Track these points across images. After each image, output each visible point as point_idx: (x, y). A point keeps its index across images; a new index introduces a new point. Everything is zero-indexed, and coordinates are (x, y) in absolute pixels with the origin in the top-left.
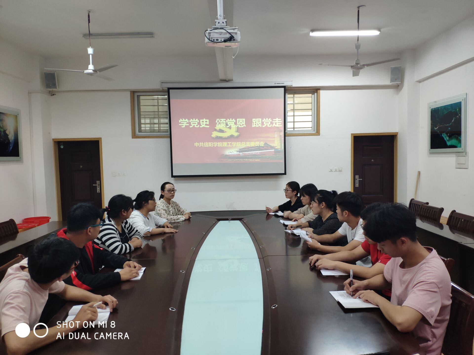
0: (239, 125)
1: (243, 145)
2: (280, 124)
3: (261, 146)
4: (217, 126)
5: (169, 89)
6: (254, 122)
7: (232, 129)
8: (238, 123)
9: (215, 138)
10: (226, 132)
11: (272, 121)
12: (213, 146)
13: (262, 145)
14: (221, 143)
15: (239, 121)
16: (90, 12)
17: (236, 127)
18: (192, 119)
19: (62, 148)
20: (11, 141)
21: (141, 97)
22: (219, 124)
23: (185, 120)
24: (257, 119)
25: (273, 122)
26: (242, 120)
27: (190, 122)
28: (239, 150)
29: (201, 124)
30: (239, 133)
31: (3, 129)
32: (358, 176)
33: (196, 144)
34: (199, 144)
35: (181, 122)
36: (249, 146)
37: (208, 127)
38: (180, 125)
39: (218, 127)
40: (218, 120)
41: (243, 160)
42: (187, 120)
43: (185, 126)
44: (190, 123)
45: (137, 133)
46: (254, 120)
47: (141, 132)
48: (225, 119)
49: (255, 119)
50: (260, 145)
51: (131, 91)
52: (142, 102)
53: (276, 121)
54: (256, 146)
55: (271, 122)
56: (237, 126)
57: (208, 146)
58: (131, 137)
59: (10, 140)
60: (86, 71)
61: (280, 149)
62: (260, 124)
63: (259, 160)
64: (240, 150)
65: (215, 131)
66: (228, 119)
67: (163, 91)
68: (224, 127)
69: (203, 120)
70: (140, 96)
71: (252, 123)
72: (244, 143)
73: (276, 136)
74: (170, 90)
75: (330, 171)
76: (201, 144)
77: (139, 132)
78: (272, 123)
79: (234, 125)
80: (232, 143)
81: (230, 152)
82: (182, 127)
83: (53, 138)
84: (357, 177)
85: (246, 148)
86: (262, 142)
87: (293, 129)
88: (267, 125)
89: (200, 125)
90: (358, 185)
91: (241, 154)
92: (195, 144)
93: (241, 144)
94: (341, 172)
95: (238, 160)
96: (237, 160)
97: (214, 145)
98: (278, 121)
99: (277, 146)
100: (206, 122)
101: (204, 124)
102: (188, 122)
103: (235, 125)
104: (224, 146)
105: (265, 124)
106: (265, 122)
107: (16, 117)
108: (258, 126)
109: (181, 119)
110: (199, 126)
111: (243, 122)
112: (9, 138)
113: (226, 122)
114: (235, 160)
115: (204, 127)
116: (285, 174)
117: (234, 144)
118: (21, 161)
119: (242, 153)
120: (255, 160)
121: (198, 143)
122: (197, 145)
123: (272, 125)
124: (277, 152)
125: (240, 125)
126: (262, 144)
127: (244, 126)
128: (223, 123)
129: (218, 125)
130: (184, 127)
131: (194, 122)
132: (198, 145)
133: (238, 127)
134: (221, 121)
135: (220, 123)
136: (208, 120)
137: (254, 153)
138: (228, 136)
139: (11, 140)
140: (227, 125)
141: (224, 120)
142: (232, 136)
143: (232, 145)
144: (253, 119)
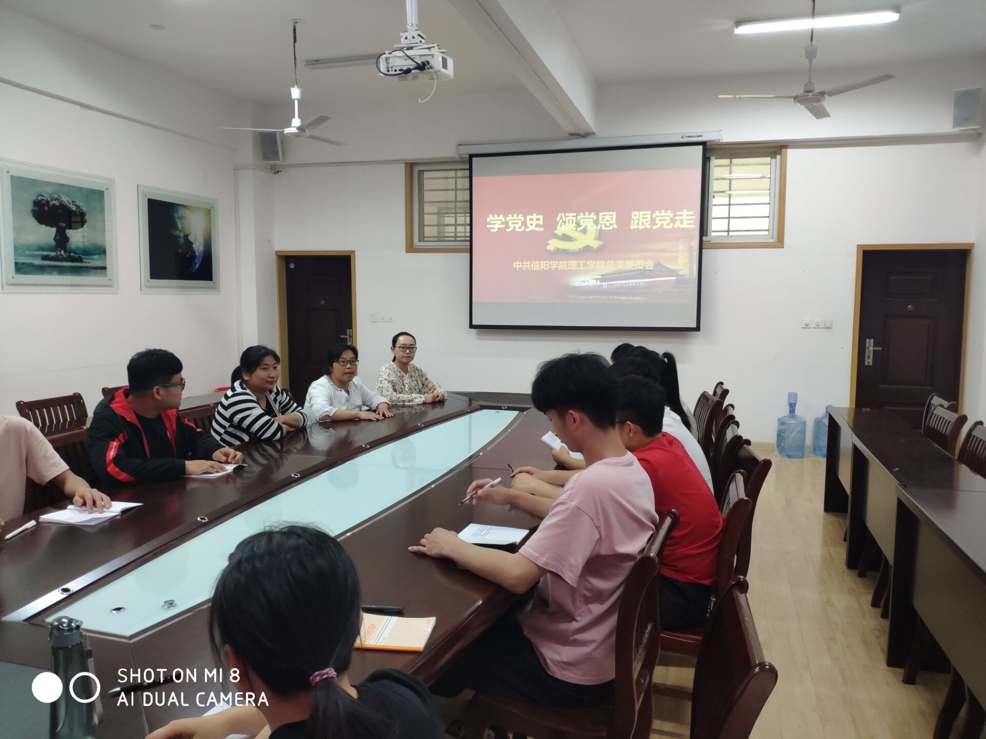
0: (603, 226)
1: (608, 267)
2: (692, 222)
3: (647, 268)
4: (558, 227)
5: (472, 156)
6: (636, 218)
7: (588, 233)
8: (601, 222)
9: (552, 252)
10: (576, 240)
11: (675, 215)
12: (549, 268)
13: (650, 267)
14: (564, 262)
15: (604, 217)
16: (296, 23)
17: (596, 230)
18: (511, 215)
19: (293, 267)
20: (197, 254)
21: (426, 175)
22: (563, 224)
23: (498, 216)
24: (642, 213)
25: (676, 218)
26: (610, 215)
27: (507, 220)
28: (600, 277)
29: (529, 225)
30: (602, 241)
31: (184, 233)
32: (872, 340)
33: (516, 265)
34: (523, 265)
35: (491, 220)
36: (623, 269)
37: (541, 229)
38: (488, 226)
39: (561, 230)
40: (561, 216)
41: (608, 298)
42: (501, 217)
43: (498, 228)
44: (506, 223)
45: (416, 242)
46: (635, 215)
47: (424, 241)
48: (575, 214)
49: (637, 213)
50: (645, 267)
51: (406, 163)
52: (428, 184)
53: (682, 215)
54: (636, 269)
55: (670, 218)
56: (599, 228)
57: (538, 269)
58: (404, 249)
59: (195, 253)
60: (287, 131)
61: (688, 277)
62: (647, 222)
63: (641, 298)
64: (604, 277)
65: (555, 238)
66: (581, 214)
67: (461, 161)
68: (572, 230)
69: (531, 217)
70: (424, 173)
71: (631, 221)
72: (611, 264)
73: (681, 247)
74: (474, 159)
75: (803, 328)
76: (527, 265)
77: (420, 241)
78: (673, 221)
79: (593, 226)
80: (587, 263)
81: (582, 281)
82: (493, 230)
83: (276, 250)
84: (870, 343)
85: (615, 274)
86: (649, 261)
87: (726, 234)
88: (662, 224)
89: (526, 227)
90: (871, 361)
91: (604, 286)
92: (515, 263)
93: (606, 264)
94: (830, 329)
95: (598, 298)
96: (595, 297)
97: (551, 266)
98: (687, 215)
99: (681, 270)
100: (538, 219)
101: (534, 225)
102: (503, 221)
103: (595, 226)
104: (570, 270)
105: (657, 221)
106: (657, 219)
107: (209, 213)
108: (643, 227)
109: (490, 216)
110: (523, 228)
111: (611, 220)
112: (194, 249)
113: (576, 220)
114: (591, 297)
115: (532, 231)
116: (698, 329)
117: (591, 263)
118: (216, 288)
119: (606, 283)
120: (634, 299)
121: (521, 263)
122: (518, 266)
123: (674, 225)
124: (681, 281)
125: (605, 224)
126: (650, 265)
127: (613, 228)
128: (571, 221)
129: (561, 226)
130: (495, 230)
131: (515, 222)
132: (521, 266)
133: (601, 230)
134: (568, 218)
135: (564, 222)
136: (541, 217)
137: (632, 283)
138: (580, 249)
139: (198, 251)
140: (578, 225)
141: (573, 216)
142: (587, 249)
143: (588, 267)
144: (633, 213)
